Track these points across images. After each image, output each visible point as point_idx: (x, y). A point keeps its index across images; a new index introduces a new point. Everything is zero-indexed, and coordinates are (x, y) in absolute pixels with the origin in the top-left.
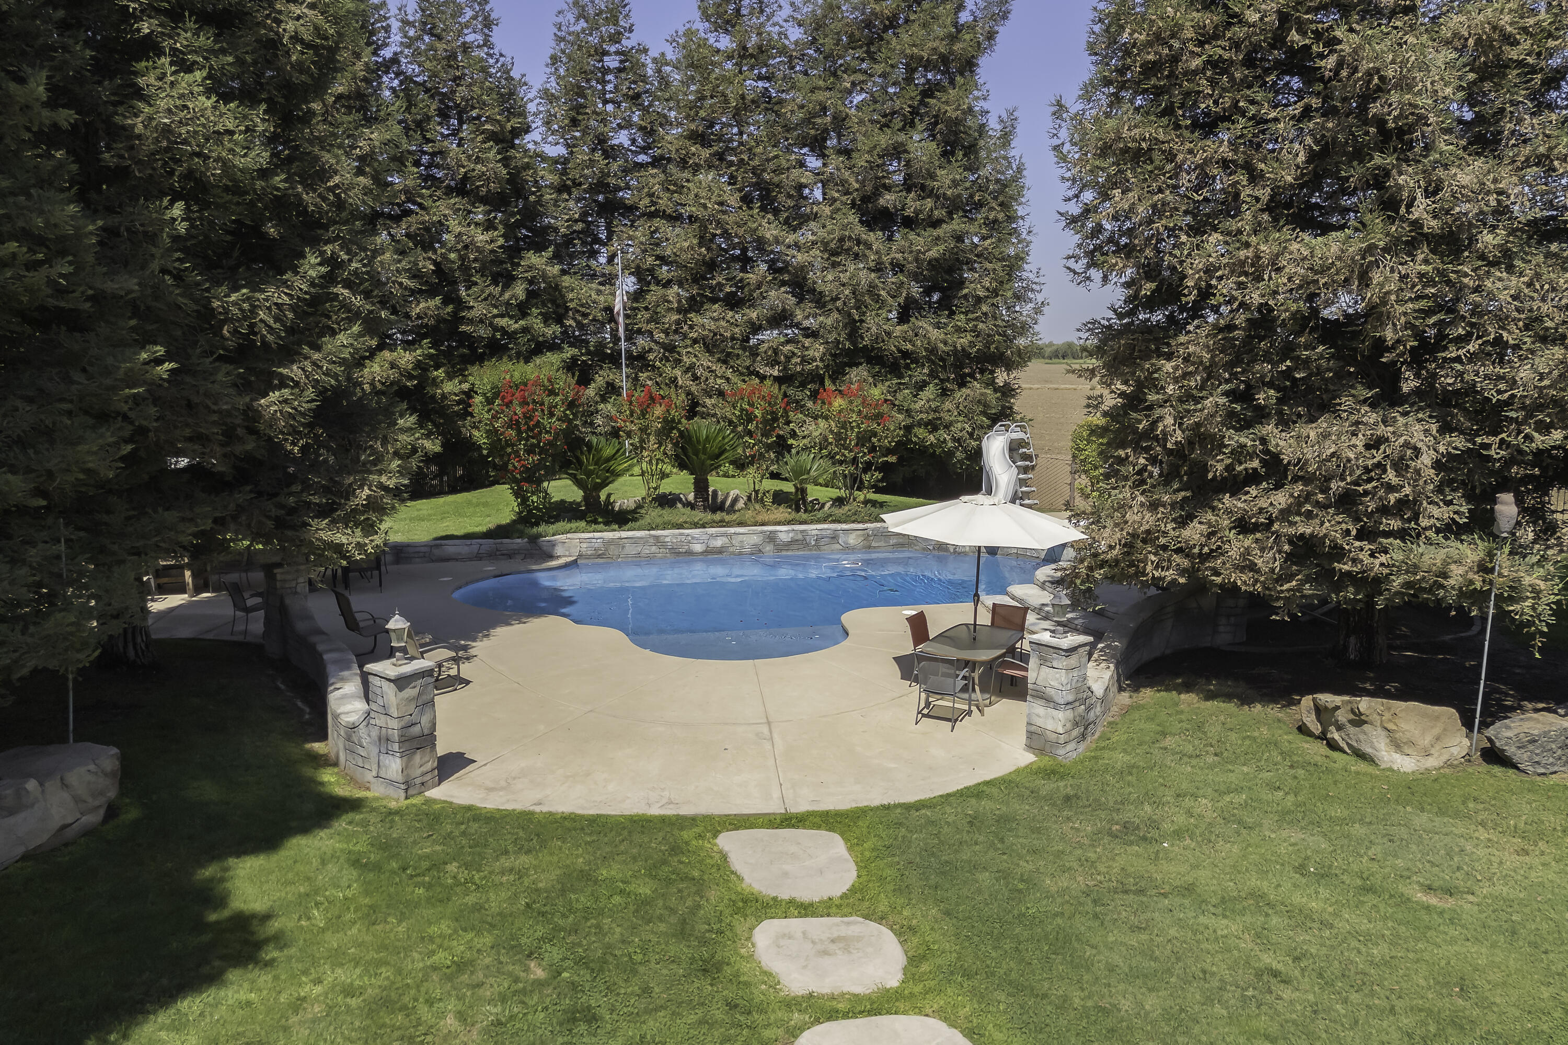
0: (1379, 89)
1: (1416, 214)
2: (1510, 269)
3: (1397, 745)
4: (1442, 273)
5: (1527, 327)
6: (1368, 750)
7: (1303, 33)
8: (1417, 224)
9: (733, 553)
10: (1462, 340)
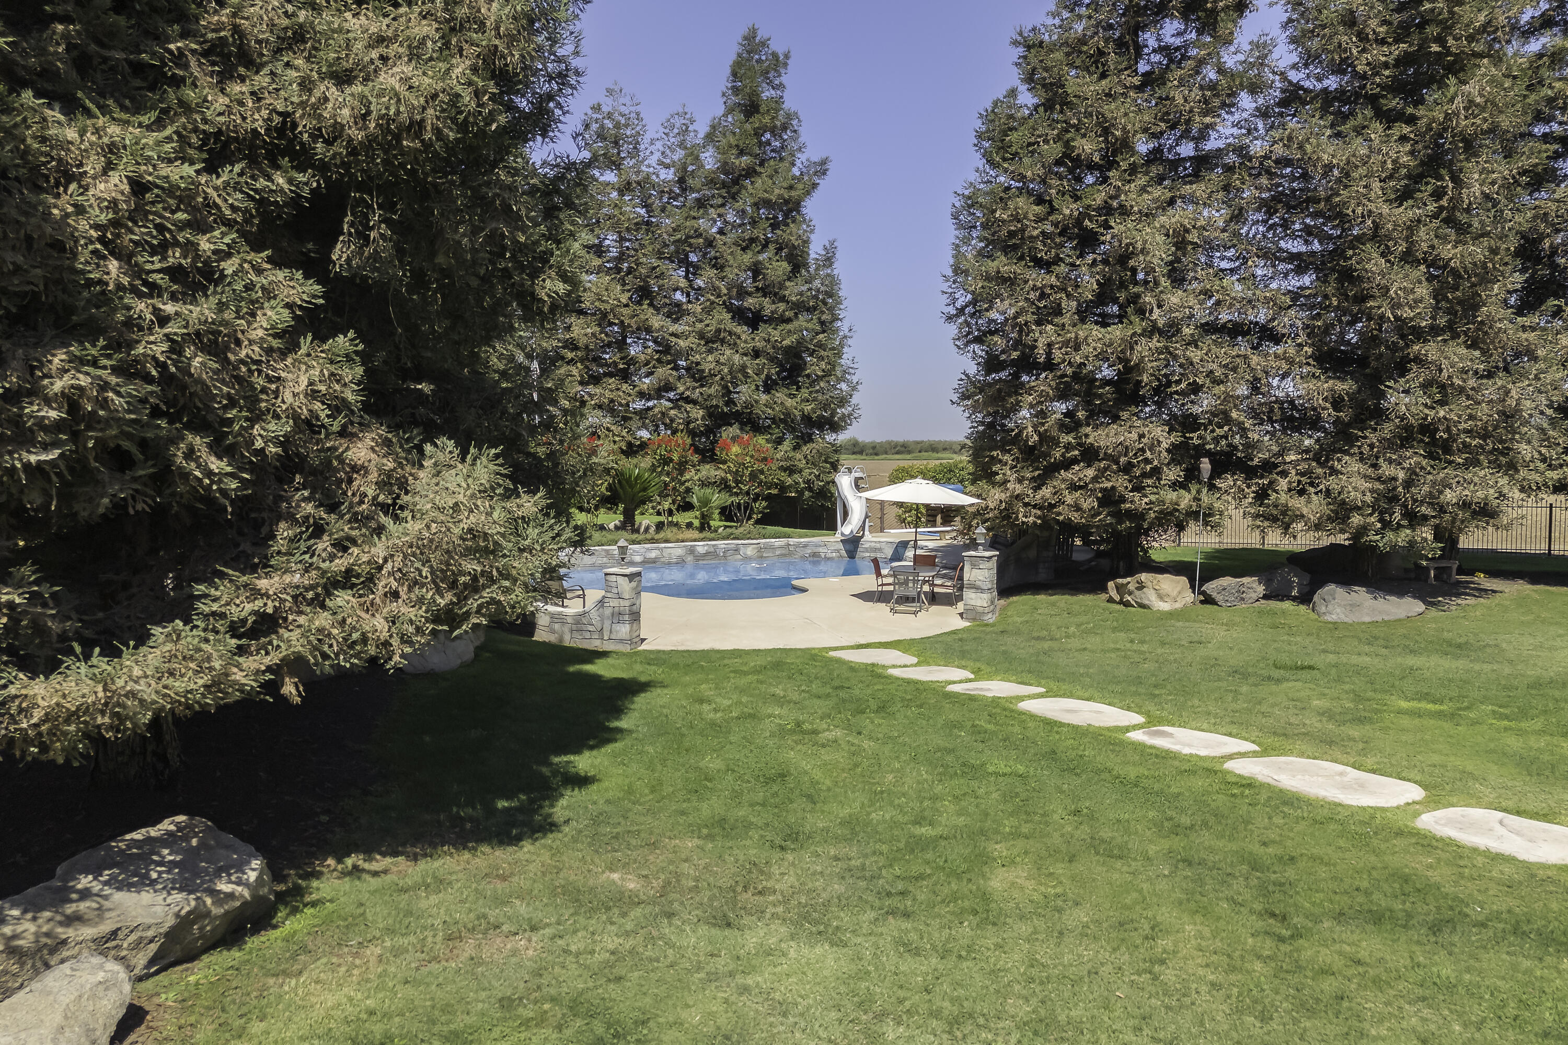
0: (1132, 253)
1: (1154, 317)
2: (1196, 346)
3: (1161, 597)
4: (1167, 348)
5: (1207, 376)
6: (1146, 602)
7: (1091, 221)
8: (1154, 322)
9: (663, 563)
10: (1178, 382)
